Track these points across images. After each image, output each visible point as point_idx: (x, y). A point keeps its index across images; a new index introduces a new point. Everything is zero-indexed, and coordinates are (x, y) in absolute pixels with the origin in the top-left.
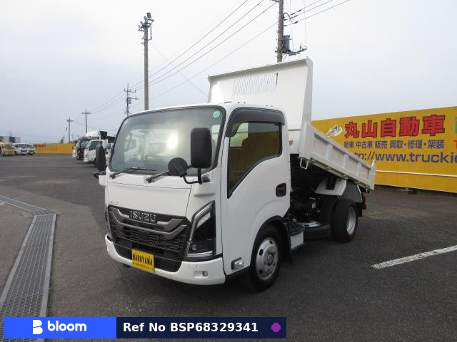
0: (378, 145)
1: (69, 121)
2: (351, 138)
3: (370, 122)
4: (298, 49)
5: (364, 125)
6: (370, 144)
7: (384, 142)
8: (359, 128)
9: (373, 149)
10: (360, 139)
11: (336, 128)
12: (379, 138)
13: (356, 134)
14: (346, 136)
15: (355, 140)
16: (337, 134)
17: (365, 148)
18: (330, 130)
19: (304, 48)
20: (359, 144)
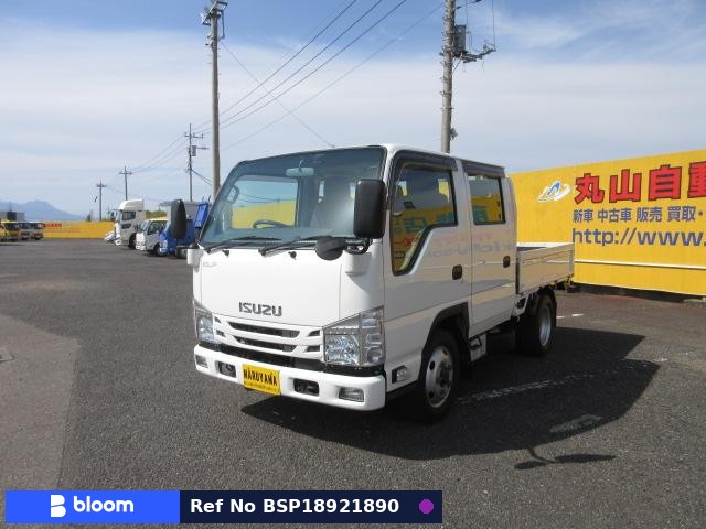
0: (642, 215)
1: (101, 186)
2: (587, 204)
3: (626, 172)
4: (481, 50)
5: (613, 179)
6: (626, 215)
7: (657, 211)
8: (604, 185)
9: (633, 223)
10: (606, 205)
11: (557, 186)
12: (645, 202)
13: (597, 196)
14: (578, 200)
15: (596, 208)
16: (558, 196)
17: (617, 221)
18: (547, 189)
19: (491, 47)
20: (602, 215)
